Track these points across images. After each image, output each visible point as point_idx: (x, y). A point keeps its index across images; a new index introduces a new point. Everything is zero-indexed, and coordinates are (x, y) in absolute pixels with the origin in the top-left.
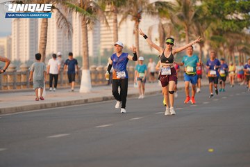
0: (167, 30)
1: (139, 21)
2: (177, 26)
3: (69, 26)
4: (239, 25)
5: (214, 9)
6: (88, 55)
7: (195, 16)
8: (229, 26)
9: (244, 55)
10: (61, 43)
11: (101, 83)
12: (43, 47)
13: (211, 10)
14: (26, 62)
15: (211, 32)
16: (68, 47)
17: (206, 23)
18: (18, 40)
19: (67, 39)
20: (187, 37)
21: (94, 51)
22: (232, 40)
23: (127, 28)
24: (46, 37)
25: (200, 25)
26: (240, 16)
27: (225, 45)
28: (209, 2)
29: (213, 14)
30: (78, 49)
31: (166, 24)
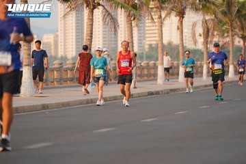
0: (210, 25)
1: (183, 17)
2: (221, 21)
3: (114, 22)
6: (133, 50)
7: (238, 11)
10: (107, 39)
11: (146, 78)
12: (89, 43)
14: (73, 58)
16: (113, 42)
18: (65, 36)
19: (113, 36)
20: (230, 32)
21: (139, 47)
23: (171, 23)
24: (92, 33)
25: (243, 20)
31: (209, 20)
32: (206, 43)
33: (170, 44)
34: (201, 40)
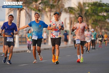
5: (93, 10)
8: (100, 18)
9: (107, 31)
13: (92, 11)
15: (92, 21)
17: (90, 17)
22: (101, 24)
26: (105, 14)
27: (98, 26)
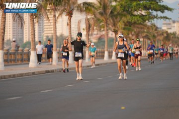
0: (92, 22)
1: (71, 17)
2: (98, 20)
3: (21, 20)
4: (143, 19)
5: (125, 7)
6: (35, 40)
7: (112, 12)
8: (136, 20)
9: (146, 40)
10: (16, 32)
12: (2, 35)
13: (123, 8)
15: (123, 24)
16: (20, 35)
17: (119, 18)
19: (20, 30)
20: (105, 27)
21: (39, 38)
22: (138, 30)
23: (63, 21)
24: (5, 28)
25: (115, 18)
26: (144, 13)
27: (133, 33)
28: (121, 3)
29: (124, 11)
30: (27, 36)
31: (90, 18)
32: (88, 35)
33: (62, 35)
34: (84, 33)
